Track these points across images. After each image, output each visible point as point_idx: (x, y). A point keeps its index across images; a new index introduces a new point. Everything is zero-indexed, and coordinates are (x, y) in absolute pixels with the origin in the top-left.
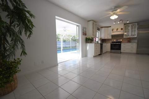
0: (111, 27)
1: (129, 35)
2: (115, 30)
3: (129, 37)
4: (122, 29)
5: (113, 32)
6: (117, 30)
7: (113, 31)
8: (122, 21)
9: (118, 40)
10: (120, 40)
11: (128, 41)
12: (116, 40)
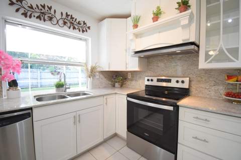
5: (136, 35)
7: (135, 26)
9: (169, 81)
10: (180, 80)
11: (228, 94)
12: (159, 80)
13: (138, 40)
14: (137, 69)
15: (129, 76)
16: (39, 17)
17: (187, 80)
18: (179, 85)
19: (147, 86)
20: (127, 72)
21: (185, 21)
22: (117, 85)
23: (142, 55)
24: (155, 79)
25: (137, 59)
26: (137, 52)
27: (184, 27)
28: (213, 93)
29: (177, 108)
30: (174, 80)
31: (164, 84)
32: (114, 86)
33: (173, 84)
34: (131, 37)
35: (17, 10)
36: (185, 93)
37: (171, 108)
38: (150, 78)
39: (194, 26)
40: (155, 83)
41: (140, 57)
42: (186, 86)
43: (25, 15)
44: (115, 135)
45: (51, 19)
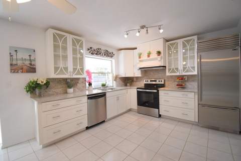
0: (136, 48)
1: (177, 69)
2: (145, 57)
3: (178, 74)
4: (159, 53)
5: (140, 61)
6: (149, 56)
7: (140, 57)
8: (145, 29)
9: (156, 81)
10: (160, 80)
11: (177, 85)
12: (151, 81)
13: (141, 63)
14: (140, 76)
15: (135, 80)
16: (96, 54)
17: (163, 80)
18: (160, 83)
19: (145, 84)
20: (133, 77)
21: (159, 59)
22: (128, 84)
23: (143, 69)
24: (149, 80)
25: (140, 71)
26: (140, 68)
27: (159, 61)
28: (174, 85)
29: (158, 91)
30: (158, 81)
31: (154, 83)
32: (126, 85)
33: (157, 82)
34: (138, 61)
35: (90, 52)
36: (163, 86)
37: (156, 91)
38: (147, 80)
39: (162, 60)
40: (149, 82)
41: (141, 71)
42: (163, 83)
43: (92, 54)
44: (130, 110)
45: (100, 53)
